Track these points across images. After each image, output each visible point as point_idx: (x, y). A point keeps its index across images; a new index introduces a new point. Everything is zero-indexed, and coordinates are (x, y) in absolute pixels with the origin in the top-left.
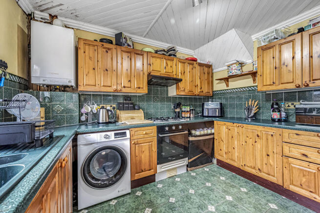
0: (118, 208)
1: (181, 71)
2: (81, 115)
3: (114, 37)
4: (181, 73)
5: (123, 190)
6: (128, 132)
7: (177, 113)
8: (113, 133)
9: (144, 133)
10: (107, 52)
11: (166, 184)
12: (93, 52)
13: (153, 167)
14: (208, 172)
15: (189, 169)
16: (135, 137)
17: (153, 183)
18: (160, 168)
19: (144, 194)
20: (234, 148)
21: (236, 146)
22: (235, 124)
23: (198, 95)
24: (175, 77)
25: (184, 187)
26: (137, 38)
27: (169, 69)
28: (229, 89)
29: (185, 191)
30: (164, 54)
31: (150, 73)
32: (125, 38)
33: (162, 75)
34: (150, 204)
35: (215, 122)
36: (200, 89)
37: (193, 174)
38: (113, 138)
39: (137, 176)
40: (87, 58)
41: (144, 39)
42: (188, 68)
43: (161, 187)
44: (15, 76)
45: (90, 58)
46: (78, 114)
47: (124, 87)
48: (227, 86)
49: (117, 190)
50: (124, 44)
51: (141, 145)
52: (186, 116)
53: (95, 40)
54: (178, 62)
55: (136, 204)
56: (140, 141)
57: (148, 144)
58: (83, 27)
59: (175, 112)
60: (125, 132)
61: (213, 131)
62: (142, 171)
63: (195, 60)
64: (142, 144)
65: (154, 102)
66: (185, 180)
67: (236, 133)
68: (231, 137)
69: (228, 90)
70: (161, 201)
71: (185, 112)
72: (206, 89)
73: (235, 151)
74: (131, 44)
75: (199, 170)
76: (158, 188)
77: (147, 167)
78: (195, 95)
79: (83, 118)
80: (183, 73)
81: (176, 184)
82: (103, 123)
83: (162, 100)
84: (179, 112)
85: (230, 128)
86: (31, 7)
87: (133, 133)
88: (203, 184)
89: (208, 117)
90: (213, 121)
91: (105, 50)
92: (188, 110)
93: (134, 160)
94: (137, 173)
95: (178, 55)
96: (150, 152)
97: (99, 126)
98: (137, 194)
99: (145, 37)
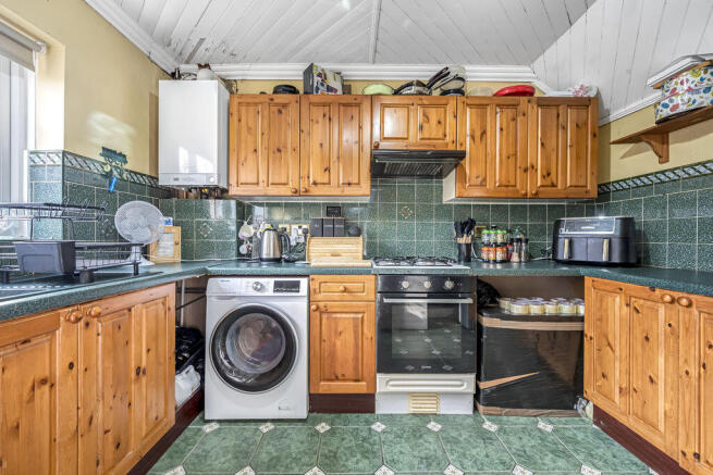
0: (265, 443)
1: (473, 131)
2: (240, 242)
3: (302, 78)
4: (473, 137)
5: (288, 409)
6: (304, 282)
7: (464, 249)
8: (272, 281)
9: (341, 288)
10: (280, 112)
11: (395, 429)
12: (255, 117)
13: (365, 375)
14: (543, 435)
15: (481, 408)
16: (320, 297)
17: (367, 415)
18: (385, 384)
19: (332, 432)
20: (652, 380)
21: (661, 374)
22: (658, 292)
23: (536, 196)
24: (451, 148)
25: (440, 453)
26: (354, 71)
27: (433, 130)
28: (672, 170)
29: (434, 464)
30: (420, 93)
31: (377, 147)
32: (319, 75)
33: (410, 148)
34: (329, 461)
35: (588, 282)
36: (544, 177)
37: (490, 426)
38: (270, 291)
39: (326, 387)
40: (244, 130)
41: (374, 67)
42: (497, 120)
43: (379, 430)
44: (142, 175)
45: (249, 129)
46: (234, 240)
47: (315, 183)
48: (663, 158)
49: (276, 404)
50: (317, 89)
51: (334, 316)
52: (492, 256)
53: (262, 93)
54: (460, 106)
55: (301, 449)
56: (332, 307)
57: (352, 315)
58: (251, 73)
59: (460, 245)
60: (299, 282)
61: (582, 310)
62: (337, 379)
63: (525, 92)
64: (339, 315)
65: (400, 218)
66: (454, 434)
67: (662, 326)
68: (640, 337)
69: (663, 172)
70: (357, 463)
71: (489, 245)
72: (567, 178)
73: (656, 392)
74: (337, 85)
75: (518, 420)
76: (370, 429)
77: (350, 373)
78: (525, 197)
79: (243, 249)
80: (478, 134)
81: (421, 436)
82: (268, 260)
83: (425, 213)
84: (468, 246)
85: (638, 303)
86: (171, 60)
87: (315, 285)
88: (503, 463)
89: (570, 263)
90: (581, 279)
91: (275, 109)
92: (500, 240)
93: (318, 349)
94: (325, 380)
95: (469, 89)
96: (356, 338)
97: (260, 265)
98: (318, 428)
99: (374, 62)
